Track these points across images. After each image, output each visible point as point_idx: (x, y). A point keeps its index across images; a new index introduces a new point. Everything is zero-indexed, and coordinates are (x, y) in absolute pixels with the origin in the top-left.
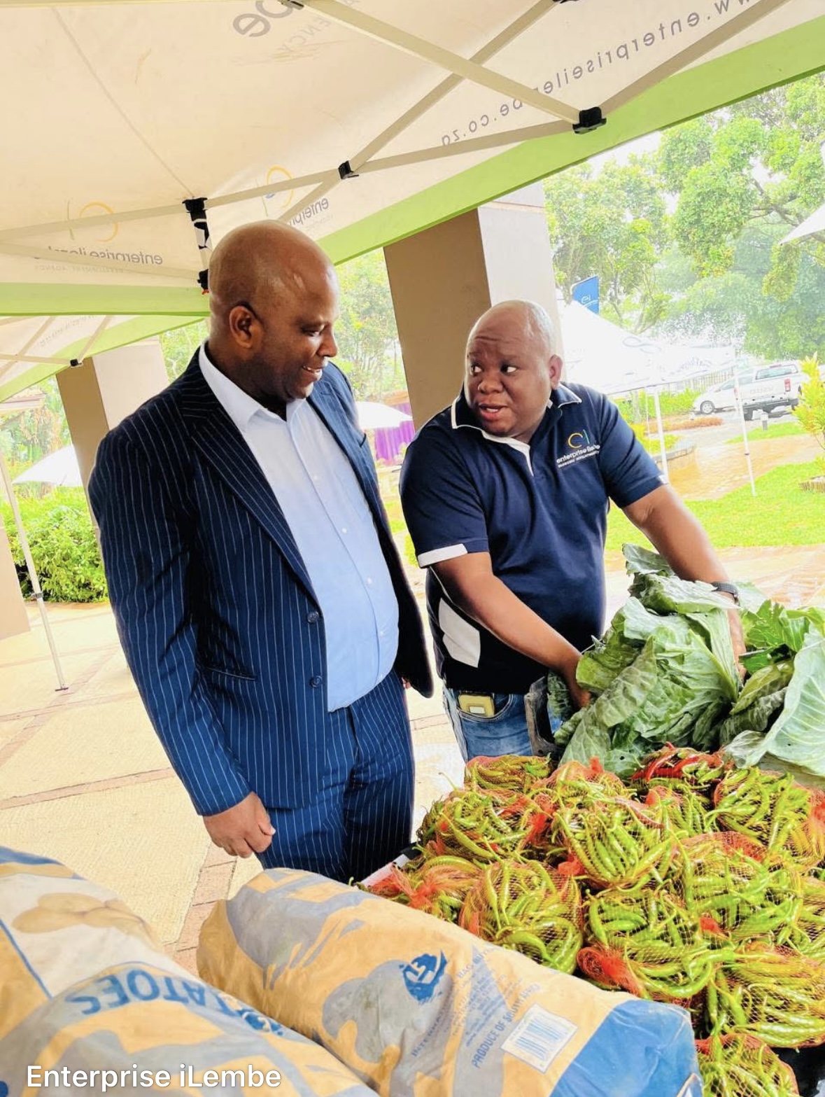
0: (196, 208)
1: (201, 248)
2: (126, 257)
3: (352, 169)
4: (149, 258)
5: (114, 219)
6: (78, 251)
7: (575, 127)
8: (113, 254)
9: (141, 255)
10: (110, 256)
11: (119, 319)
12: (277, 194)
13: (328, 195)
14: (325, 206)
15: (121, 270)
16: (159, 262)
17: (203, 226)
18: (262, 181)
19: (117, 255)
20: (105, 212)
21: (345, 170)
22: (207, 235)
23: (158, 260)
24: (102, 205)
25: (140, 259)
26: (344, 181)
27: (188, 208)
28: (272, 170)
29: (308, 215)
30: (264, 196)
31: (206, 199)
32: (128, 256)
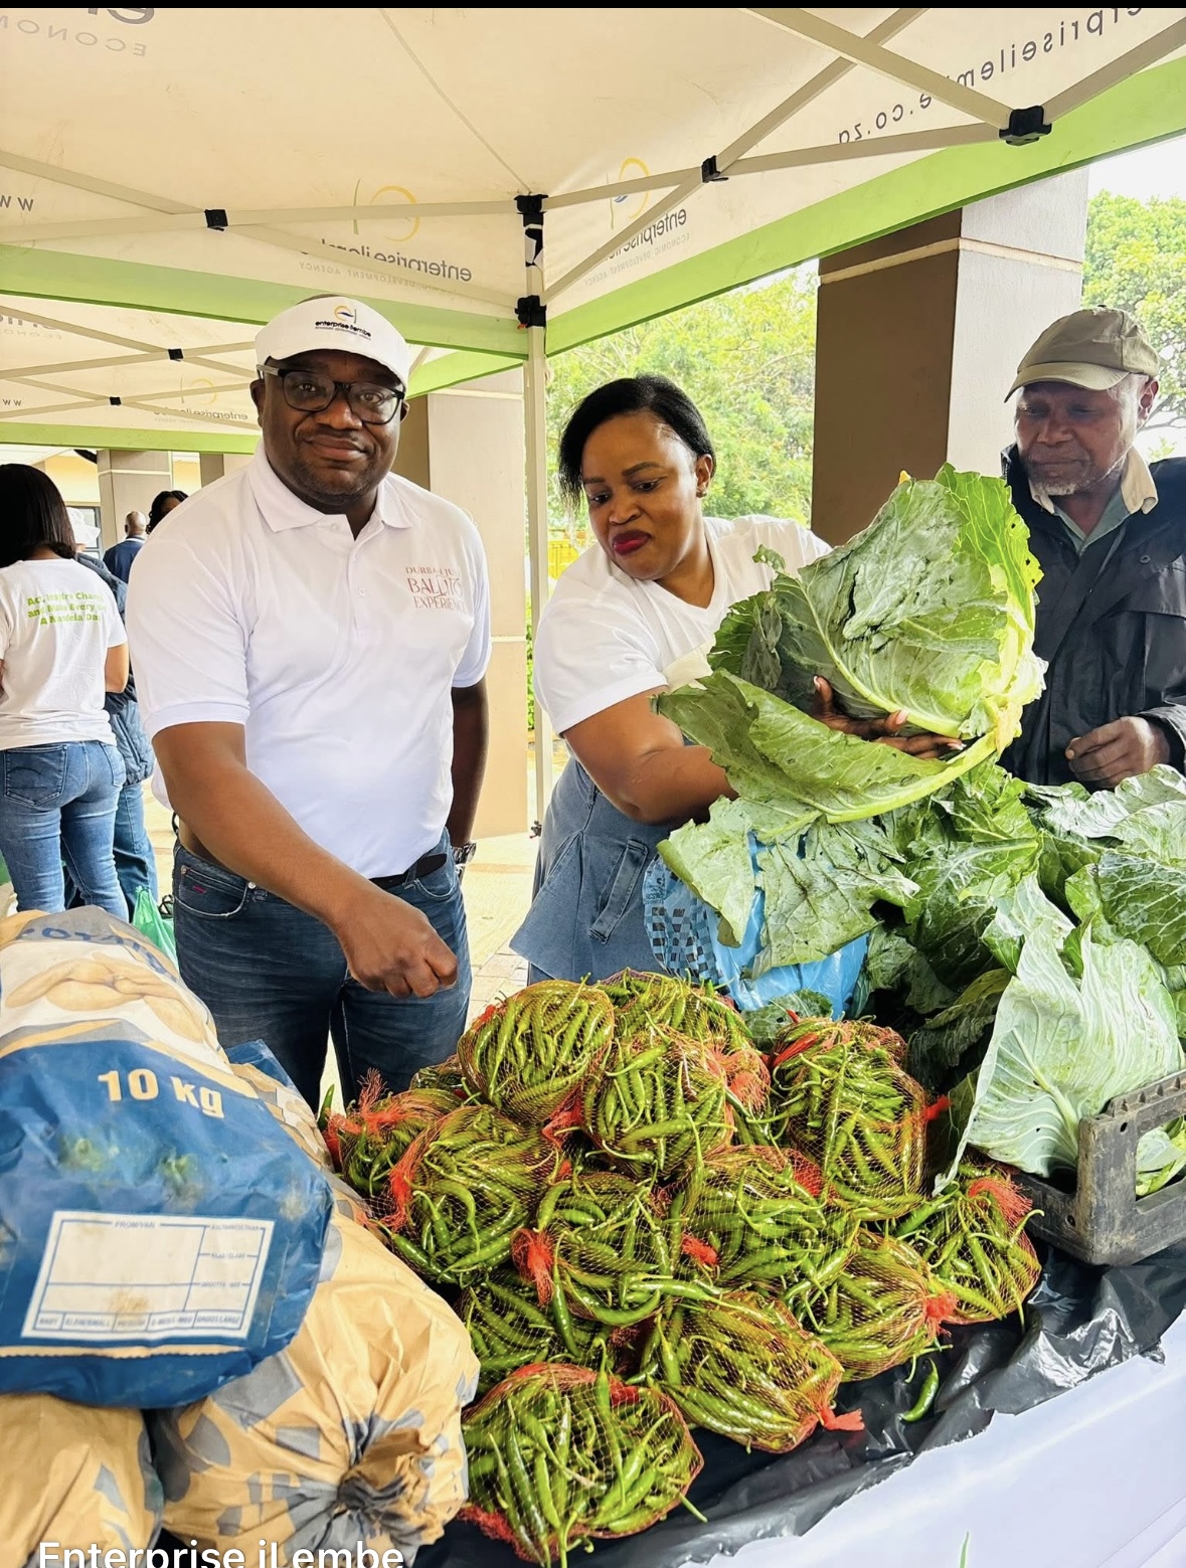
0: (531, 208)
1: (528, 265)
2: (423, 266)
3: (718, 170)
4: (453, 271)
5: (415, 211)
6: (360, 251)
7: (1003, 133)
8: (405, 260)
9: (444, 265)
10: (402, 262)
11: (437, 353)
12: (630, 196)
13: (685, 204)
14: (682, 220)
15: (413, 284)
16: (466, 277)
17: (537, 235)
18: (613, 177)
19: (411, 261)
20: (404, 200)
21: (710, 169)
22: (539, 247)
23: (465, 275)
24: (402, 190)
25: (440, 270)
26: (706, 185)
27: (519, 207)
28: (626, 163)
29: (660, 231)
30: (614, 199)
31: (546, 196)
32: (425, 263)
